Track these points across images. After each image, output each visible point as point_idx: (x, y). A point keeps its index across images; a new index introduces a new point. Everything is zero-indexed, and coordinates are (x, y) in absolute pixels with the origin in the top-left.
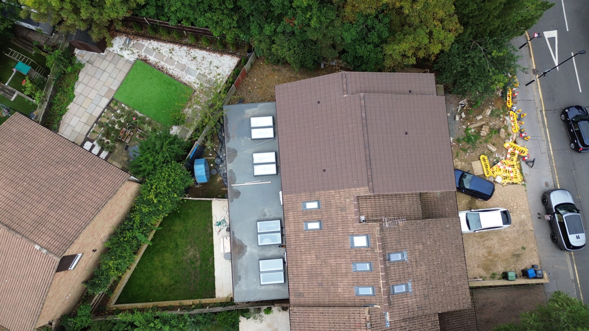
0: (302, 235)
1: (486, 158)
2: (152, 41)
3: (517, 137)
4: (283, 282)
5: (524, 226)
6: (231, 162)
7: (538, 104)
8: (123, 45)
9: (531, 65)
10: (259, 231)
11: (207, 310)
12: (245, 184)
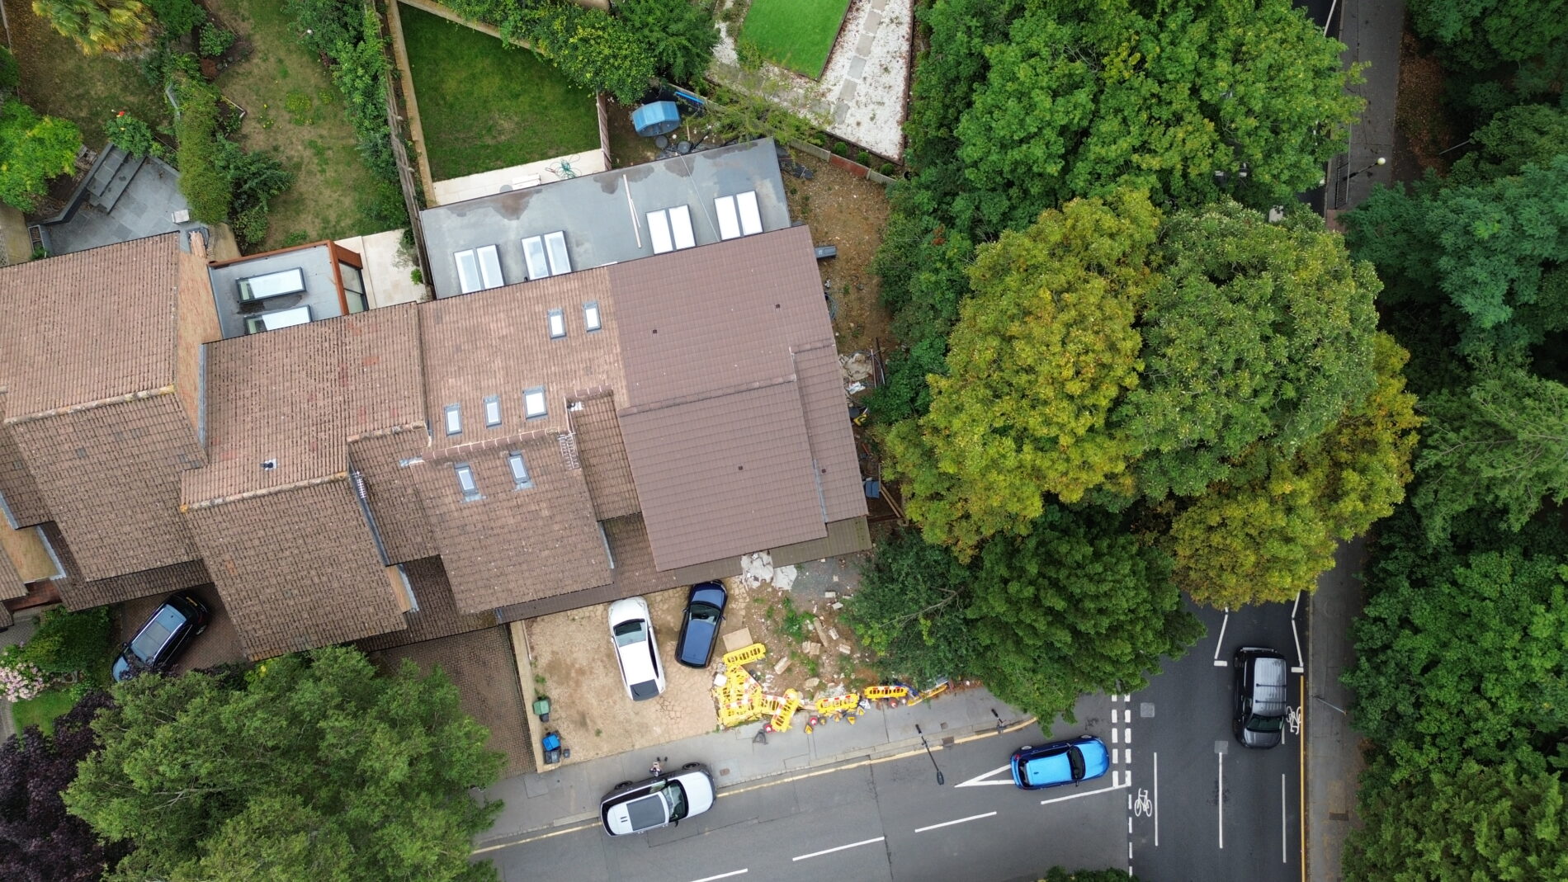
1: (761, 656)
3: (809, 711)
4: (463, 291)
5: (639, 731)
6: (668, 168)
7: (880, 749)
9: (960, 735)
11: (405, 167)
12: (630, 201)
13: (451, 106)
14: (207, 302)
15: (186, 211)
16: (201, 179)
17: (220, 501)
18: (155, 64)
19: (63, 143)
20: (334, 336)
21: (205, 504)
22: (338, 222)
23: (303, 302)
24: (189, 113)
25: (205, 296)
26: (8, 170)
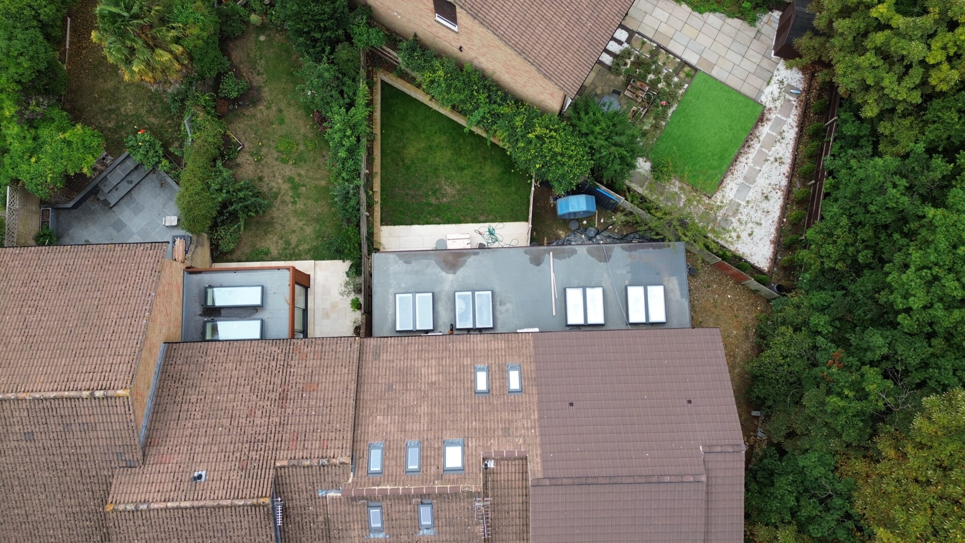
0: (467, 361)
2: (797, 129)
4: (398, 328)
6: (590, 252)
8: (788, 85)
10: (477, 293)
11: (364, 213)
12: (552, 275)
13: (408, 168)
14: (177, 303)
15: (176, 218)
16: (197, 198)
17: (144, 507)
18: (180, 97)
19: (87, 148)
20: (280, 357)
21: (130, 507)
22: (297, 246)
23: (258, 315)
24: (198, 141)
25: (176, 298)
26: (36, 162)
